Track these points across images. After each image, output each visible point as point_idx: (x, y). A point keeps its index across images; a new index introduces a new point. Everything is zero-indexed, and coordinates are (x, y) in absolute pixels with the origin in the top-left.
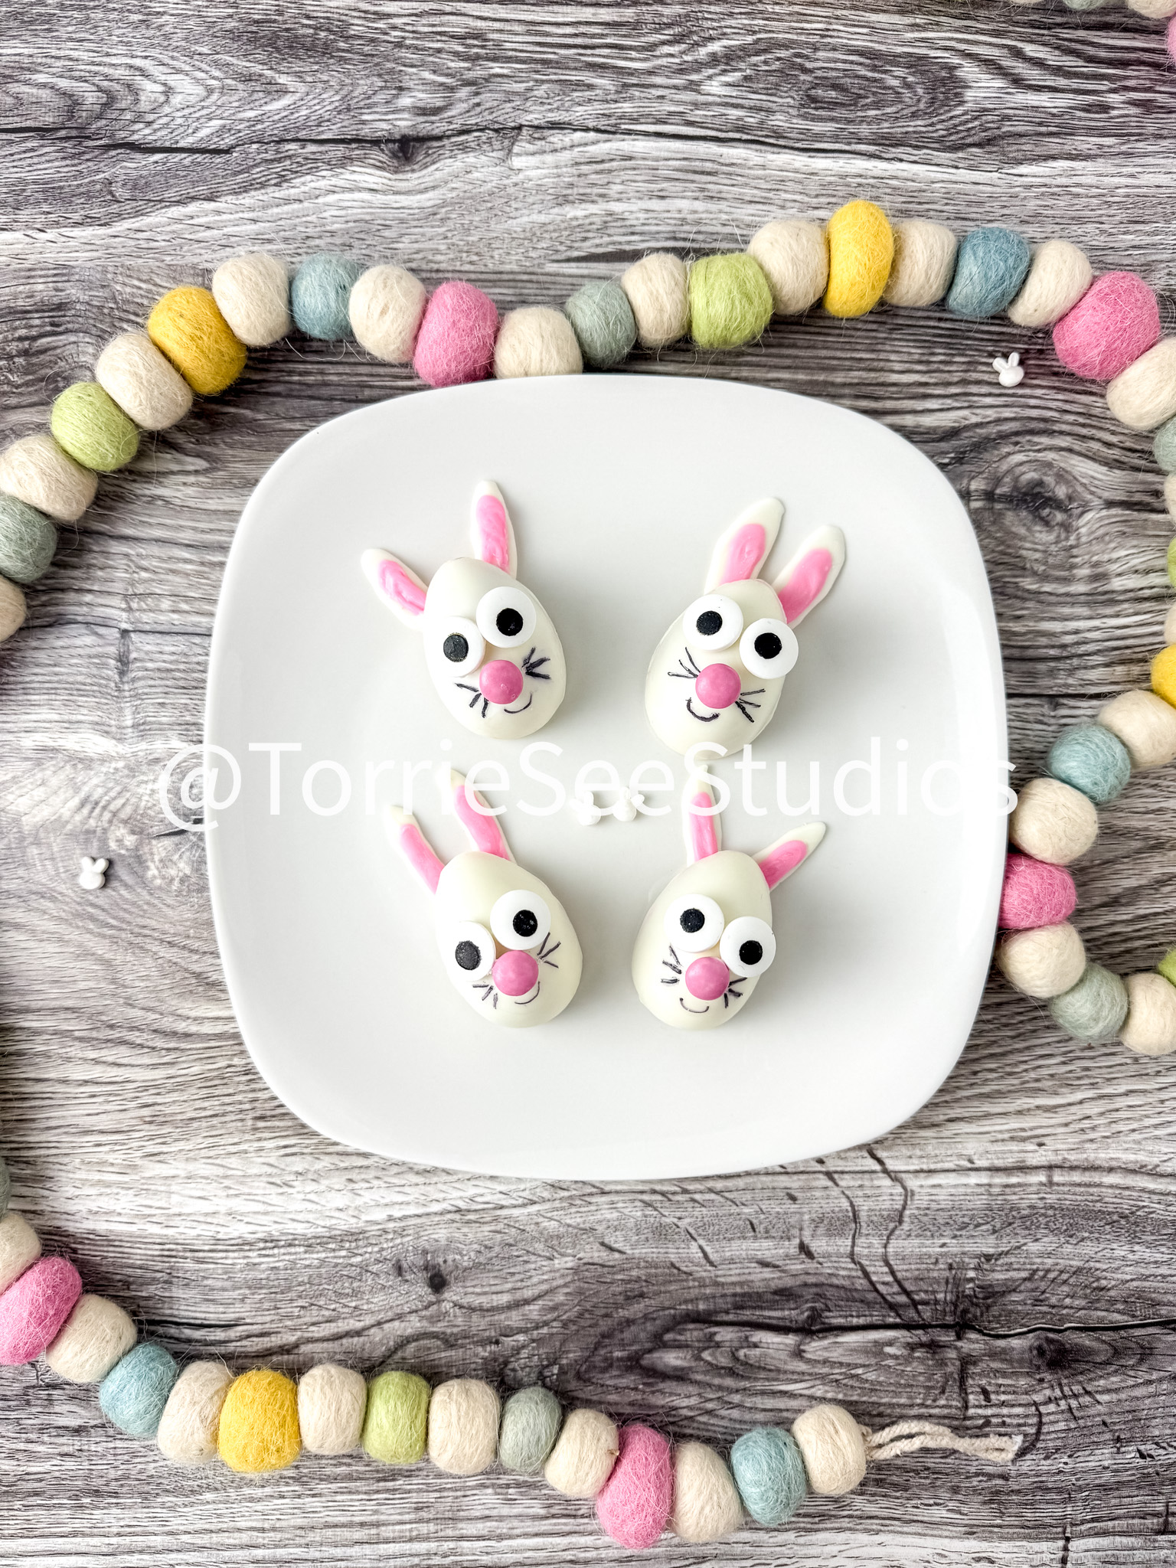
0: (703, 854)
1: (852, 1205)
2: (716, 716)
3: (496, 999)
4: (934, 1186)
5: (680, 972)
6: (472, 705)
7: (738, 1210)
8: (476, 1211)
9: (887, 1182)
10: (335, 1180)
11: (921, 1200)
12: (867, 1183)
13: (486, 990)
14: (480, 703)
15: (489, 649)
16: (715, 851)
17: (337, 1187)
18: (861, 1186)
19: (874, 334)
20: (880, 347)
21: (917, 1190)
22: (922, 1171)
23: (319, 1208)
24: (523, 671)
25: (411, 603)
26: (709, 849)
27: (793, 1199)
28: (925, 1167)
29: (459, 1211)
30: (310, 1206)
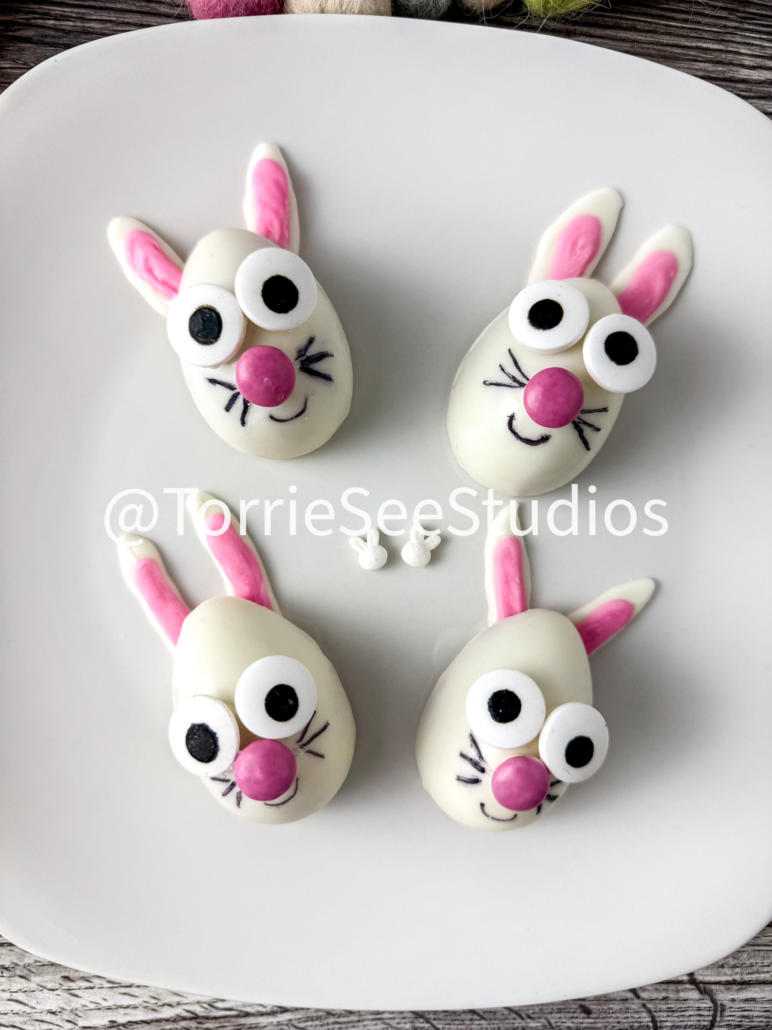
0: (510, 613)
1: (653, 1018)
2: (545, 439)
3: (239, 799)
4: (747, 1000)
5: (483, 770)
6: (228, 409)
7: (523, 1024)
8: (215, 1018)
9: (695, 995)
10: (48, 977)
11: (732, 1016)
12: (672, 995)
13: (228, 785)
14: (239, 405)
15: (251, 330)
16: (524, 609)
17: (50, 986)
18: (665, 999)
19: (723, 22)
20: (729, 37)
21: (728, 1004)
22: (734, 982)
23: (27, 1009)
24: (297, 366)
25: (164, 283)
26: (517, 605)
27: (587, 1011)
28: (738, 978)
29: (195, 1017)
30: (17, 1007)
